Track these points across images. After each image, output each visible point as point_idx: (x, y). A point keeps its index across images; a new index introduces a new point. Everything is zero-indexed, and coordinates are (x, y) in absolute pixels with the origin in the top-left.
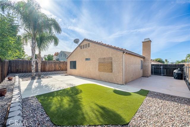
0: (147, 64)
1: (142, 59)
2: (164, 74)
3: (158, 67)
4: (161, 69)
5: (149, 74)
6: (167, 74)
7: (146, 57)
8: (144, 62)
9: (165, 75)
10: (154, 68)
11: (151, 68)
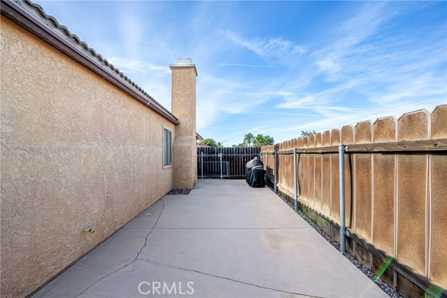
0: (185, 145)
1: (171, 128)
2: (226, 174)
3: (213, 155)
4: (218, 159)
5: (190, 179)
6: (231, 174)
7: (182, 120)
8: (176, 137)
9: (228, 175)
10: (204, 160)
11: (198, 159)
